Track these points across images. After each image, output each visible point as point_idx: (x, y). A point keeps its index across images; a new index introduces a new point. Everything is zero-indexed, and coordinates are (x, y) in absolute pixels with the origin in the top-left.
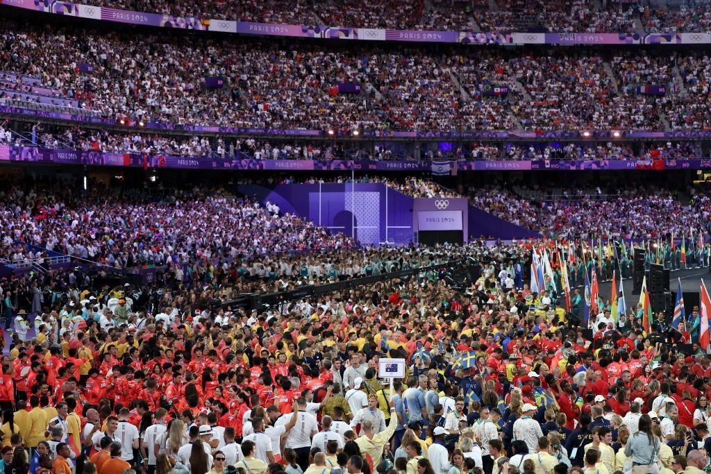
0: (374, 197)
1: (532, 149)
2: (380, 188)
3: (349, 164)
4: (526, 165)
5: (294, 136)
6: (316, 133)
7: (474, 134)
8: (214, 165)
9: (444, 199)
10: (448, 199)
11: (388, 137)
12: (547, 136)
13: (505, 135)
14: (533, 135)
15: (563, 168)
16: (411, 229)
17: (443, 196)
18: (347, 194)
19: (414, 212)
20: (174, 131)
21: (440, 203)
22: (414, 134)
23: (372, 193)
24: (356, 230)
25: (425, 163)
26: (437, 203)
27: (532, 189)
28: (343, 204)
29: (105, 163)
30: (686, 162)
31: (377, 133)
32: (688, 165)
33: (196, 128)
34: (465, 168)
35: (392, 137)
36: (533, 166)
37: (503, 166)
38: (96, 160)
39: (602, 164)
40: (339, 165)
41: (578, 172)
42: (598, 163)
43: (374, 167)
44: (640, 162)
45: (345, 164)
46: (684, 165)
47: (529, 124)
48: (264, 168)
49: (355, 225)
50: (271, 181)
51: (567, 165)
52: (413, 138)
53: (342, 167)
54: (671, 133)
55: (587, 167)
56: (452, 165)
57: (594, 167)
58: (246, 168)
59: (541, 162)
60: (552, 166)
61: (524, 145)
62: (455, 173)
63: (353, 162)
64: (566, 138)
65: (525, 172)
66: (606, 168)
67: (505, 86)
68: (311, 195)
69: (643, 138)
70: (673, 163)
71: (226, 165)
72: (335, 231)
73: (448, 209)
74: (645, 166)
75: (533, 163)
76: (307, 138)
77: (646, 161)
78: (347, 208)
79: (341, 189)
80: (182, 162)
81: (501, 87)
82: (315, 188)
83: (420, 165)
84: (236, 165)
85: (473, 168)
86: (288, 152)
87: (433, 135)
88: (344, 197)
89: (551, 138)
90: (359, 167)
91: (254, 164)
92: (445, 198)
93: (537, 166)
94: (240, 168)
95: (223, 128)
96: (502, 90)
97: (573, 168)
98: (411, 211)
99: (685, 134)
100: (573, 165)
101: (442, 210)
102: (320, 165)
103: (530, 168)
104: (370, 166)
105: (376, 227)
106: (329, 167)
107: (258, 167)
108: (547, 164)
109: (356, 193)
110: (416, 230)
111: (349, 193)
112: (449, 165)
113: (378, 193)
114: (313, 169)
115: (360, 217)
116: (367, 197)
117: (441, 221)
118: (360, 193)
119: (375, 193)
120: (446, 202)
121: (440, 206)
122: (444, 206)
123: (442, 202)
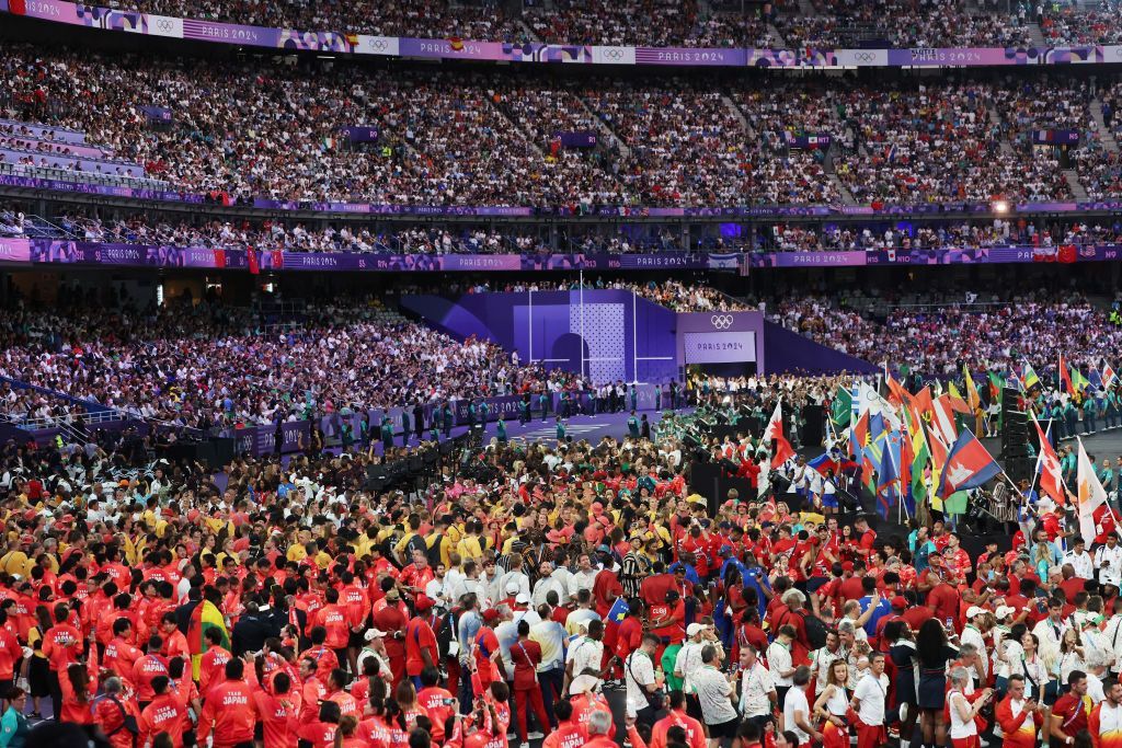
0: (615, 312)
1: (867, 233)
2: (624, 297)
3: (577, 261)
4: (857, 258)
5: (489, 217)
6: (525, 211)
7: (776, 210)
8: (362, 264)
9: (725, 314)
10: (732, 313)
11: (638, 217)
12: (891, 211)
13: (825, 211)
14: (867, 210)
15: (916, 261)
16: (675, 360)
17: (723, 309)
18: (572, 307)
19: (678, 334)
20: (297, 213)
21: (719, 320)
22: (680, 212)
23: (612, 305)
24: (587, 363)
25: (696, 257)
26: (715, 319)
27: (869, 295)
28: (567, 323)
29: (184, 264)
30: (1111, 249)
31: (622, 211)
32: (1114, 254)
33: (333, 208)
34: (762, 264)
35: (645, 217)
36: (869, 259)
37: (822, 259)
38: (170, 258)
39: (979, 255)
40: (562, 262)
41: (940, 267)
42: (971, 254)
43: (617, 264)
44: (1039, 251)
45: (571, 260)
46: (1108, 255)
47: (862, 194)
48: (442, 268)
49: (587, 356)
50: (454, 287)
51: (923, 257)
52: (679, 218)
53: (567, 264)
54: (1087, 205)
55: (954, 260)
56: (740, 259)
57: (966, 259)
58: (413, 269)
59: (882, 253)
60: (899, 259)
61: (855, 225)
62: (745, 273)
63: (583, 256)
64: (922, 214)
65: (858, 269)
66: (984, 260)
67: (826, 134)
68: (517, 309)
69: (1044, 213)
70: (1090, 252)
71: (382, 264)
72: (554, 366)
73: (732, 329)
74: (1047, 256)
75: (869, 254)
76: (510, 220)
77: (1048, 249)
78: (574, 331)
79: (564, 299)
80: (309, 261)
81: (818, 135)
82: (522, 299)
83: (689, 260)
84: (396, 265)
85: (774, 265)
86: (480, 243)
87: (710, 213)
88: (568, 312)
89: (898, 215)
90: (593, 264)
91: (425, 263)
93: (876, 259)
94: (403, 269)
95: (377, 207)
96: (821, 140)
97: (932, 262)
98: (674, 332)
99: (1108, 205)
100: (932, 257)
101: (722, 330)
102: (531, 262)
103: (864, 263)
104: (611, 264)
105: (619, 359)
106: (545, 265)
107: (431, 267)
108: (892, 256)
109: (587, 305)
110: (681, 363)
111: (575, 306)
112: (735, 259)
113: (623, 305)
114: (519, 268)
115: (594, 343)
116: (605, 311)
117: (722, 347)
118: (593, 305)
119: (617, 305)
120: (730, 319)
121: (719, 325)
122: (726, 325)
123: (722, 319)
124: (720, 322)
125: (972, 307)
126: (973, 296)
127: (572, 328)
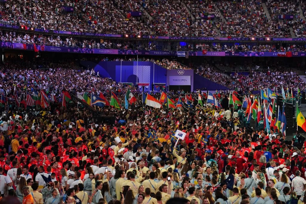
0: (147, 68)
1: (226, 46)
2: (151, 64)
3: (136, 52)
4: (222, 54)
5: (109, 37)
6: (119, 36)
7: (197, 38)
8: (69, 50)
10: (184, 70)
11: (155, 39)
12: (234, 39)
13: (213, 39)
14: (226, 39)
15: (241, 55)
16: (166, 84)
18: (134, 67)
23: (146, 66)
25: (172, 52)
26: (179, 72)
27: (225, 66)
28: (132, 72)
30: (303, 53)
31: (150, 37)
32: (304, 55)
33: (60, 32)
34: (193, 55)
35: (157, 39)
36: (226, 54)
37: (211, 54)
38: (9, 46)
39: (261, 54)
41: (248, 57)
42: (258, 53)
43: (148, 54)
44: (280, 53)
45: (134, 52)
46: (302, 55)
47: (225, 34)
48: (94, 53)
49: (138, 82)
50: (96, 59)
51: (243, 54)
52: (167, 39)
53: (132, 53)
54: (295, 39)
55: (253, 55)
57: (257, 55)
58: (85, 53)
59: (230, 52)
60: (236, 55)
61: (222, 44)
62: (187, 57)
64: (242, 41)
65: (222, 58)
66: (262, 56)
67: (213, 14)
68: (117, 67)
71: (75, 51)
73: (184, 75)
74: (282, 55)
76: (115, 38)
77: (283, 53)
78: (135, 74)
79: (132, 64)
80: (52, 49)
81: (211, 15)
83: (170, 53)
84: (80, 51)
85: (196, 55)
86: (105, 45)
87: (177, 39)
88: (133, 68)
89: (235, 41)
90: (141, 53)
91: (88, 51)
92: (182, 70)
93: (228, 54)
94: (82, 52)
95: (73, 33)
97: (246, 56)
98: (166, 75)
99: (302, 39)
100: (246, 54)
101: (181, 75)
102: (121, 52)
103: (224, 56)
104: (146, 53)
106: (126, 53)
107: (90, 52)
108: (233, 53)
109: (139, 66)
110: (168, 85)
111: (135, 66)
112: (185, 53)
113: (150, 66)
114: (118, 54)
115: (140, 78)
116: (144, 68)
117: (180, 80)
118: (141, 66)
119: (148, 66)
120: (183, 72)
121: (180, 73)
122: (182, 73)
123: (181, 72)
124: (180, 72)
125: (258, 70)
126: (258, 67)
127: (134, 73)
